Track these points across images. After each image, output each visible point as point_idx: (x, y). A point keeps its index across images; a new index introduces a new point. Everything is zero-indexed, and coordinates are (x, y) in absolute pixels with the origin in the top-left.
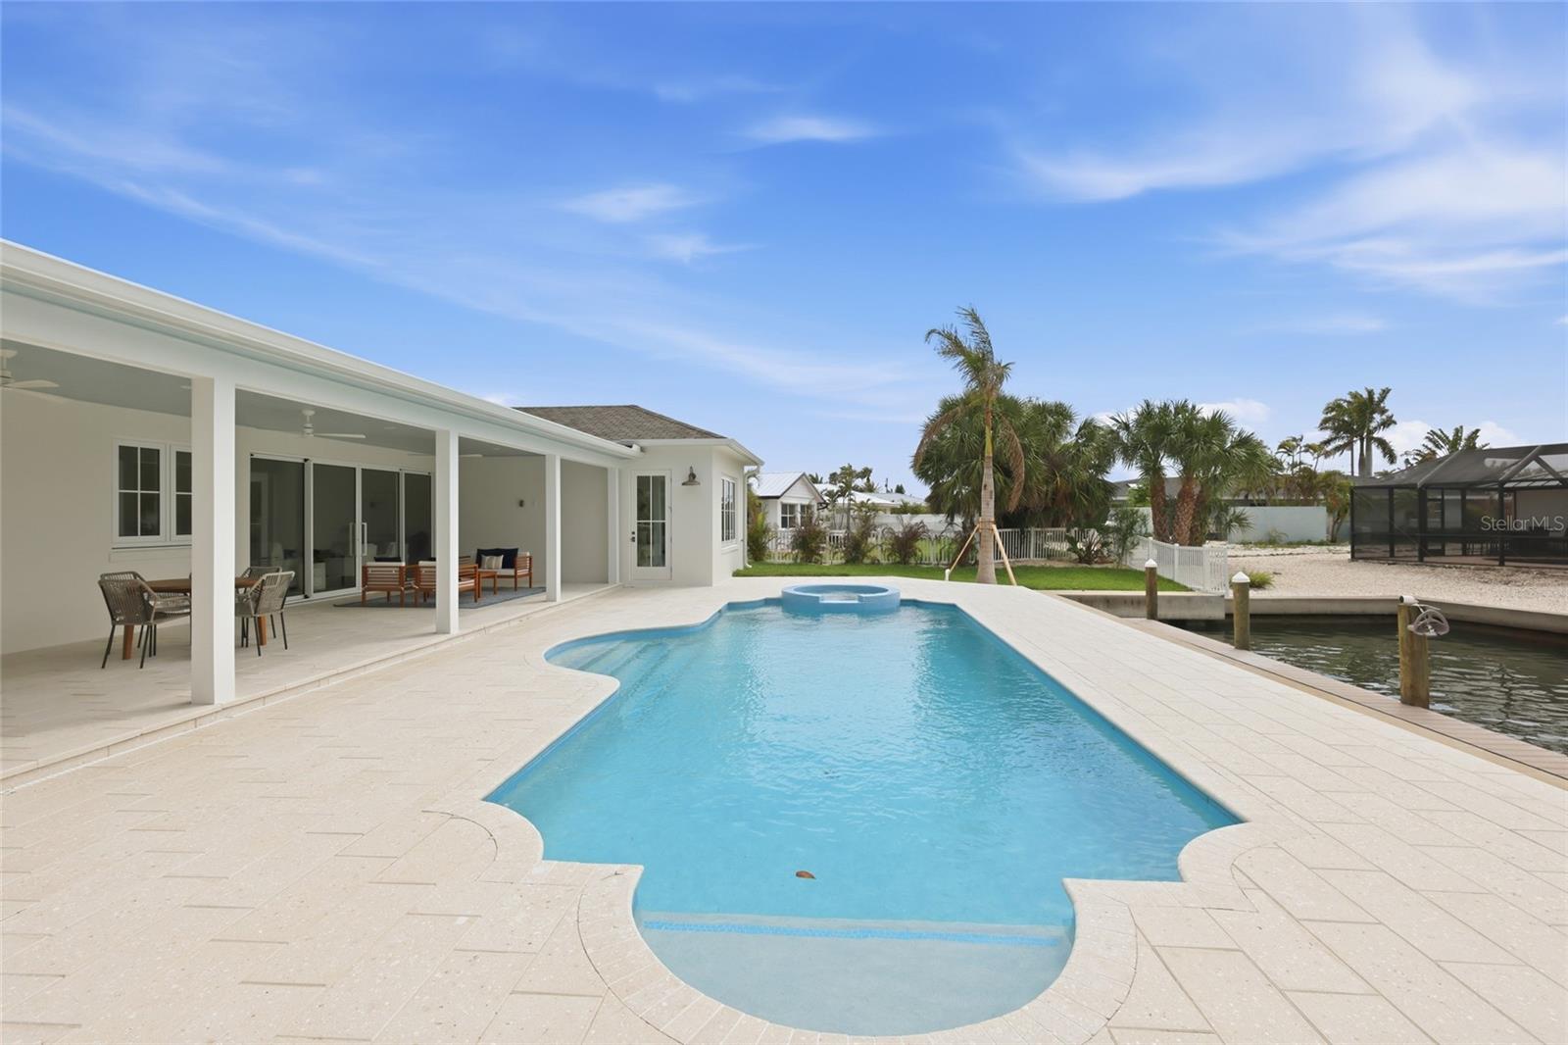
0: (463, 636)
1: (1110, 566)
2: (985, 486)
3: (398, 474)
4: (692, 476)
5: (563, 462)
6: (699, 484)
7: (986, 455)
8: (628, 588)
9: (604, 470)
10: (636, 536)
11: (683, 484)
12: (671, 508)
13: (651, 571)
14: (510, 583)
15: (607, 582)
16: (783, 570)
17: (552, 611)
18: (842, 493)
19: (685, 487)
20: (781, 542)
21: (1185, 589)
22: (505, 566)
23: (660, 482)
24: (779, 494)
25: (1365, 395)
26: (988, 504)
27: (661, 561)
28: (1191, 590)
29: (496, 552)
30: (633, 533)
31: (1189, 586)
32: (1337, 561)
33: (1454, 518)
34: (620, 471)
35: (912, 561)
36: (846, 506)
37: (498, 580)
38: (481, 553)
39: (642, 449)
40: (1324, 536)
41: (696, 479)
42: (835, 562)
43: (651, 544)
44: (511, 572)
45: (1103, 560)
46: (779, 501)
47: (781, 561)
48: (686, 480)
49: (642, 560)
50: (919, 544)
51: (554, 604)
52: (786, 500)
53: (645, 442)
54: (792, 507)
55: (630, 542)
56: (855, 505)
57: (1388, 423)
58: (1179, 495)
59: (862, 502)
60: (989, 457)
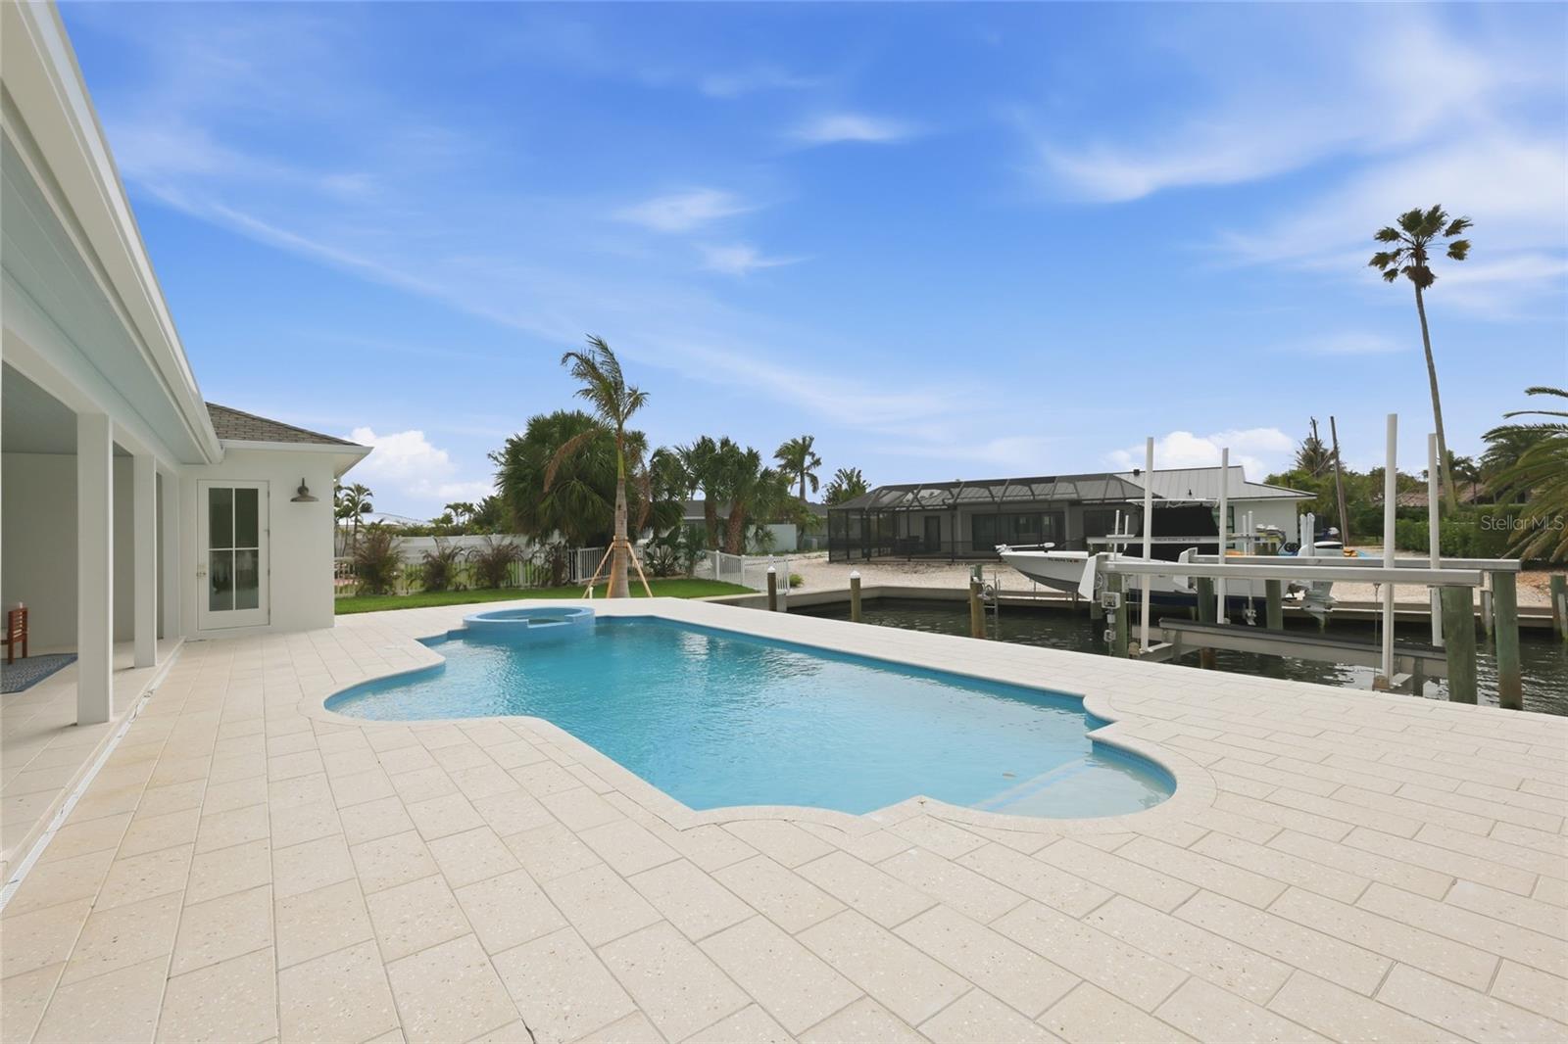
0: (121, 723)
1: (679, 577)
2: (620, 506)
4: (304, 490)
6: (316, 499)
7: (619, 477)
10: (208, 569)
11: (293, 500)
12: (268, 531)
13: (233, 616)
16: (411, 602)
19: (294, 503)
21: (752, 591)
23: (249, 496)
25: (801, 441)
26: (622, 524)
27: (250, 601)
28: (758, 592)
30: (202, 566)
31: (756, 589)
32: (819, 564)
33: (856, 533)
34: (181, 481)
35: (503, 585)
39: (226, 452)
40: (794, 547)
41: (309, 494)
45: (674, 574)
48: (296, 495)
50: (510, 566)
53: (231, 443)
55: (197, 578)
56: (363, 526)
57: (817, 463)
58: (731, 516)
59: (373, 524)
60: (623, 480)
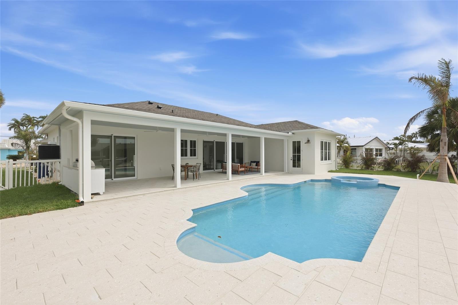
0: (233, 181)
3: (235, 143)
4: (308, 141)
5: (265, 138)
6: (310, 143)
7: (443, 127)
8: (289, 173)
9: (283, 140)
10: (292, 158)
11: (305, 143)
12: (302, 150)
13: (296, 169)
14: (257, 170)
15: (284, 171)
16: (358, 172)
17: (261, 177)
18: (400, 144)
20: (358, 162)
22: (256, 166)
23: (299, 142)
24: (363, 145)
26: (443, 148)
27: (299, 166)
29: (254, 162)
30: (291, 158)
34: (287, 140)
36: (403, 149)
37: (253, 169)
38: (252, 162)
39: (293, 133)
41: (310, 142)
42: (379, 169)
43: (297, 161)
44: (257, 167)
46: (364, 147)
47: (356, 168)
49: (294, 166)
50: (421, 164)
51: (262, 176)
52: (367, 147)
53: (293, 132)
54: (371, 150)
55: (290, 160)
60: (445, 128)
